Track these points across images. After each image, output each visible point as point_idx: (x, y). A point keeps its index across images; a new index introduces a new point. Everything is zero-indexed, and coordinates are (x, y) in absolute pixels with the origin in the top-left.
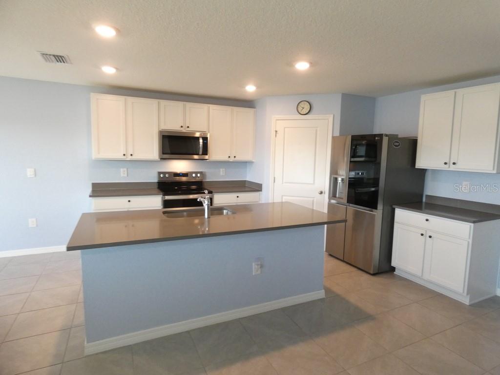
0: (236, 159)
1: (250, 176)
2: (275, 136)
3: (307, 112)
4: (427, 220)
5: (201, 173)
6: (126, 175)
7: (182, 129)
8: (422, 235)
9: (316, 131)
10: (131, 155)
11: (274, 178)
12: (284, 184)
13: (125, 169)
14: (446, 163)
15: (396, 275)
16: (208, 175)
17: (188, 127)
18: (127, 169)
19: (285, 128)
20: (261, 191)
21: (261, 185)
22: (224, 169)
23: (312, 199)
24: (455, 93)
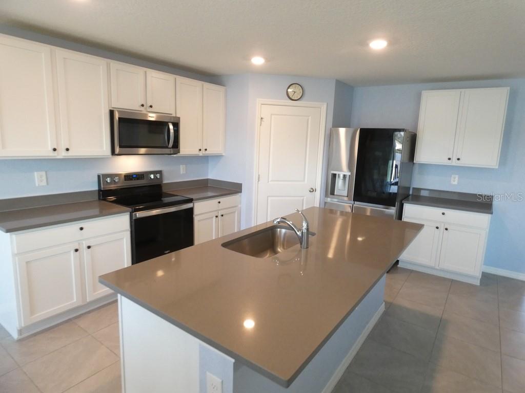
0: (207, 152)
1: (214, 173)
2: (259, 124)
3: (299, 97)
4: (443, 214)
5: (160, 172)
6: (44, 183)
7: (142, 108)
8: (437, 228)
9: (308, 120)
10: (67, 150)
11: (259, 175)
12: (269, 182)
13: (44, 173)
14: (449, 159)
15: (400, 267)
16: (165, 174)
17: (151, 106)
18: (46, 172)
19: (271, 115)
20: (241, 192)
21: (241, 184)
22: (184, 166)
23: (302, 198)
24: (461, 92)
